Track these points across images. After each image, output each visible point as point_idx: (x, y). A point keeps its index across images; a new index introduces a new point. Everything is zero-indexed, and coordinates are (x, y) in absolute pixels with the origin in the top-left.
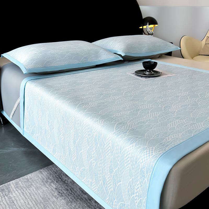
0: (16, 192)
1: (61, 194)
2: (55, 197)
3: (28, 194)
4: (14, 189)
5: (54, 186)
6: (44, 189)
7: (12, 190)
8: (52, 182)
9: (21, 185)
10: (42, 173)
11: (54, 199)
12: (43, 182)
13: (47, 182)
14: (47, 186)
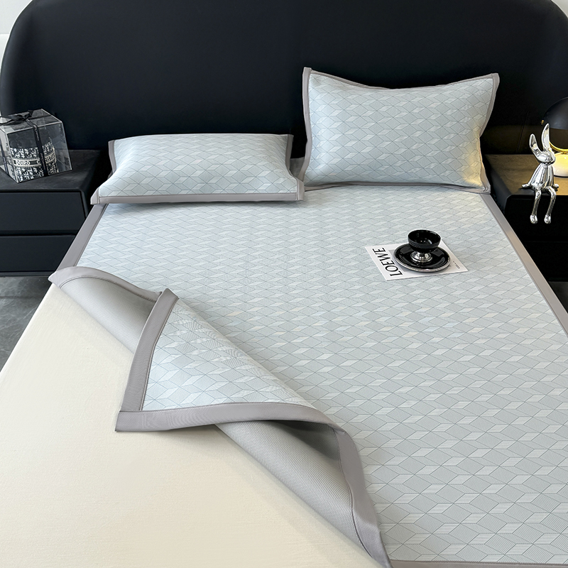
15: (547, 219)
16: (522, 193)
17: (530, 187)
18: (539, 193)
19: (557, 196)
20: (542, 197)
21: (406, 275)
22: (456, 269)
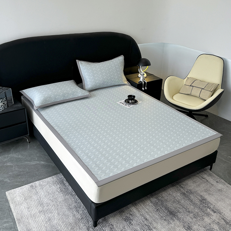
0: (39, 187)
1: (61, 191)
2: (58, 192)
3: (45, 189)
4: (38, 186)
5: (59, 186)
6: (53, 187)
7: (37, 186)
8: (58, 184)
9: (42, 183)
10: (53, 178)
11: (58, 193)
12: (53, 183)
13: (55, 183)
14: (55, 186)
15: (146, 88)
16: (139, 83)
17: (140, 81)
18: (143, 82)
19: (147, 82)
20: (144, 83)
21: (131, 106)
22: (140, 102)
